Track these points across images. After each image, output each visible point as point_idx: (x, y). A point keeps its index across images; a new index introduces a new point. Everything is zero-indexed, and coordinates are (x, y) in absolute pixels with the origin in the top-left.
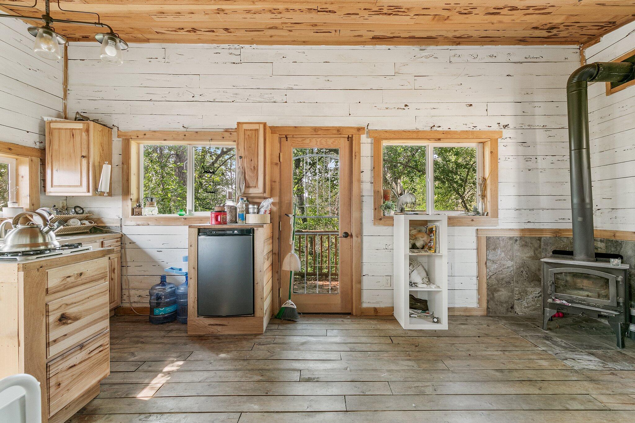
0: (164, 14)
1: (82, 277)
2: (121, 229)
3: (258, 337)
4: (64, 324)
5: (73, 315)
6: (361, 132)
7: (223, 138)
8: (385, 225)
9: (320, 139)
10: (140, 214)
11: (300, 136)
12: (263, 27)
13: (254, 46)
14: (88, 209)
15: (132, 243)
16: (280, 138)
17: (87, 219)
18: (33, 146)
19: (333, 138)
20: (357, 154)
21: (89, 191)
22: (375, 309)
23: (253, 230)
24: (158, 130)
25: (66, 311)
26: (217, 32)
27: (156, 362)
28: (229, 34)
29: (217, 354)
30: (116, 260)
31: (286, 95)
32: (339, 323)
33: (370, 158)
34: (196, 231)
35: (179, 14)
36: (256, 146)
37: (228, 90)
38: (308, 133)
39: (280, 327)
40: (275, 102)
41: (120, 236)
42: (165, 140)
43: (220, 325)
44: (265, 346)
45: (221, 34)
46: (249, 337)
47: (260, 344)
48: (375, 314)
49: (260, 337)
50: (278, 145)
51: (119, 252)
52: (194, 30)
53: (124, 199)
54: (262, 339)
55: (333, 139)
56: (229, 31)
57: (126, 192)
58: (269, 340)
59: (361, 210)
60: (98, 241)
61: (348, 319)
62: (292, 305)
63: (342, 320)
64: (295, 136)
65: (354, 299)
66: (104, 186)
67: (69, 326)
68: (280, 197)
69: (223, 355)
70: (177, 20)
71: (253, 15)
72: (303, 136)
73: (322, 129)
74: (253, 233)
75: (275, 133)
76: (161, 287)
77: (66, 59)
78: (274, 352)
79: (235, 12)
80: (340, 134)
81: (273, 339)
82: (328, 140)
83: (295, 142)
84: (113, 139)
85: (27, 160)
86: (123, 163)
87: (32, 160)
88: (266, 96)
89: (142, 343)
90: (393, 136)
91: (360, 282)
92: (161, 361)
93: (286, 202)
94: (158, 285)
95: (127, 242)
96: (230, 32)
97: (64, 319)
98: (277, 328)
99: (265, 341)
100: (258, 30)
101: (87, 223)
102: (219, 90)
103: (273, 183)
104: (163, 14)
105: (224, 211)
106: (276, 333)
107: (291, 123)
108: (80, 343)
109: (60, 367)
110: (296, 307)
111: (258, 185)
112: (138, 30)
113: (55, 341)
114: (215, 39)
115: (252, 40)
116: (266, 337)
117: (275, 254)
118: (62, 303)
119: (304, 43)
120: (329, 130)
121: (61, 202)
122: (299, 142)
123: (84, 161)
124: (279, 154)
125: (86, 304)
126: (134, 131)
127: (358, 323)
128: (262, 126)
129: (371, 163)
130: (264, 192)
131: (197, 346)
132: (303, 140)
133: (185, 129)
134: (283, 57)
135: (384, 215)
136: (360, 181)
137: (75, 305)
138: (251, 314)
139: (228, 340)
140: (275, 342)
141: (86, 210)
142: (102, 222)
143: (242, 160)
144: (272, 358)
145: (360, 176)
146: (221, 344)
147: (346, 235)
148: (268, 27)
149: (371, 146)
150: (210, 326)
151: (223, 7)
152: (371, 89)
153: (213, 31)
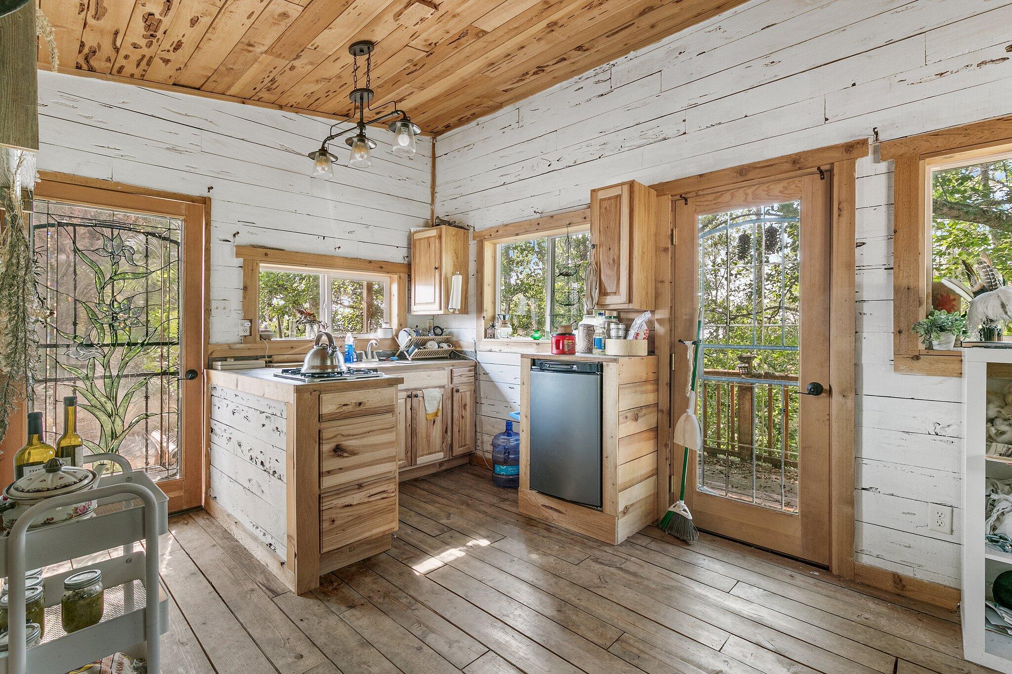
0: (495, 65)
1: (362, 407)
2: (476, 355)
3: (603, 548)
4: (339, 456)
5: (351, 448)
6: (855, 152)
7: (585, 218)
8: (930, 373)
9: (753, 188)
10: (493, 336)
11: (711, 191)
12: (628, 18)
13: (632, 54)
14: (449, 330)
15: (486, 374)
16: (674, 202)
17: (447, 341)
18: (402, 261)
19: (784, 179)
20: (844, 205)
21: (441, 309)
22: (898, 579)
23: (602, 366)
24: (510, 222)
25: (343, 443)
26: (570, 58)
27: (460, 534)
28: (587, 53)
29: (530, 552)
30: (468, 393)
31: (684, 121)
32: (780, 577)
33: (883, 209)
34: (529, 362)
35: (510, 57)
36: (617, 224)
37: (592, 142)
38: (724, 182)
39: (653, 545)
40: (665, 139)
41: (473, 364)
42: (517, 235)
43: (556, 510)
44: (602, 566)
45: (577, 59)
46: (591, 544)
47: (596, 560)
48: (897, 591)
49: (607, 549)
50: (670, 216)
51: (473, 383)
52: (540, 69)
53: (478, 318)
54: (606, 554)
55: (784, 183)
56: (584, 48)
57: (480, 309)
58: (616, 559)
59: (857, 333)
60: (446, 368)
61: (813, 577)
62: (684, 510)
63: (793, 574)
64: (701, 193)
65: (834, 536)
66: (456, 302)
67: (345, 459)
68: (672, 309)
69: (534, 556)
70: (512, 65)
71: (600, 7)
72: (716, 190)
73: (756, 168)
74: (602, 371)
75: (663, 195)
76: (506, 437)
77: (434, 157)
78: (607, 582)
79: (571, 16)
80: (800, 169)
81: (624, 560)
82: (772, 187)
83: (701, 204)
84: (470, 243)
85: (396, 277)
86: (477, 272)
87: (400, 277)
88: (650, 132)
89: (468, 505)
90: (960, 140)
91: (852, 502)
92: (465, 534)
93: (684, 317)
94: (503, 434)
95: (481, 373)
96: (588, 50)
97: (338, 451)
98: (644, 544)
99: (609, 558)
100: (625, 26)
101: (445, 346)
102: (580, 145)
103: (660, 285)
104: (493, 66)
105: (570, 334)
106: (637, 552)
107: (693, 170)
108: (361, 482)
109: (335, 502)
110: (690, 517)
111: (619, 291)
112: (484, 96)
113: (329, 472)
114: (573, 69)
115: (627, 46)
116: (615, 553)
117: (662, 411)
118: (337, 433)
119: (718, 10)
120: (772, 165)
121: (428, 321)
122: (710, 203)
123: (437, 271)
124: (672, 230)
125: (365, 439)
126: (487, 230)
127: (831, 593)
128: (626, 188)
129: (889, 220)
130: (630, 301)
131: (516, 530)
132: (719, 197)
133: (538, 215)
134: (680, 53)
135: (930, 347)
136: (851, 266)
137: (352, 437)
138: (597, 507)
139: (559, 537)
140: (622, 566)
141: (446, 331)
142: (460, 347)
143: (597, 251)
144: (595, 590)
145: (852, 255)
146: (545, 539)
147: (817, 390)
148: (636, 14)
149: (889, 179)
150: (544, 508)
151: (554, 18)
152: (890, 43)
153: (564, 59)
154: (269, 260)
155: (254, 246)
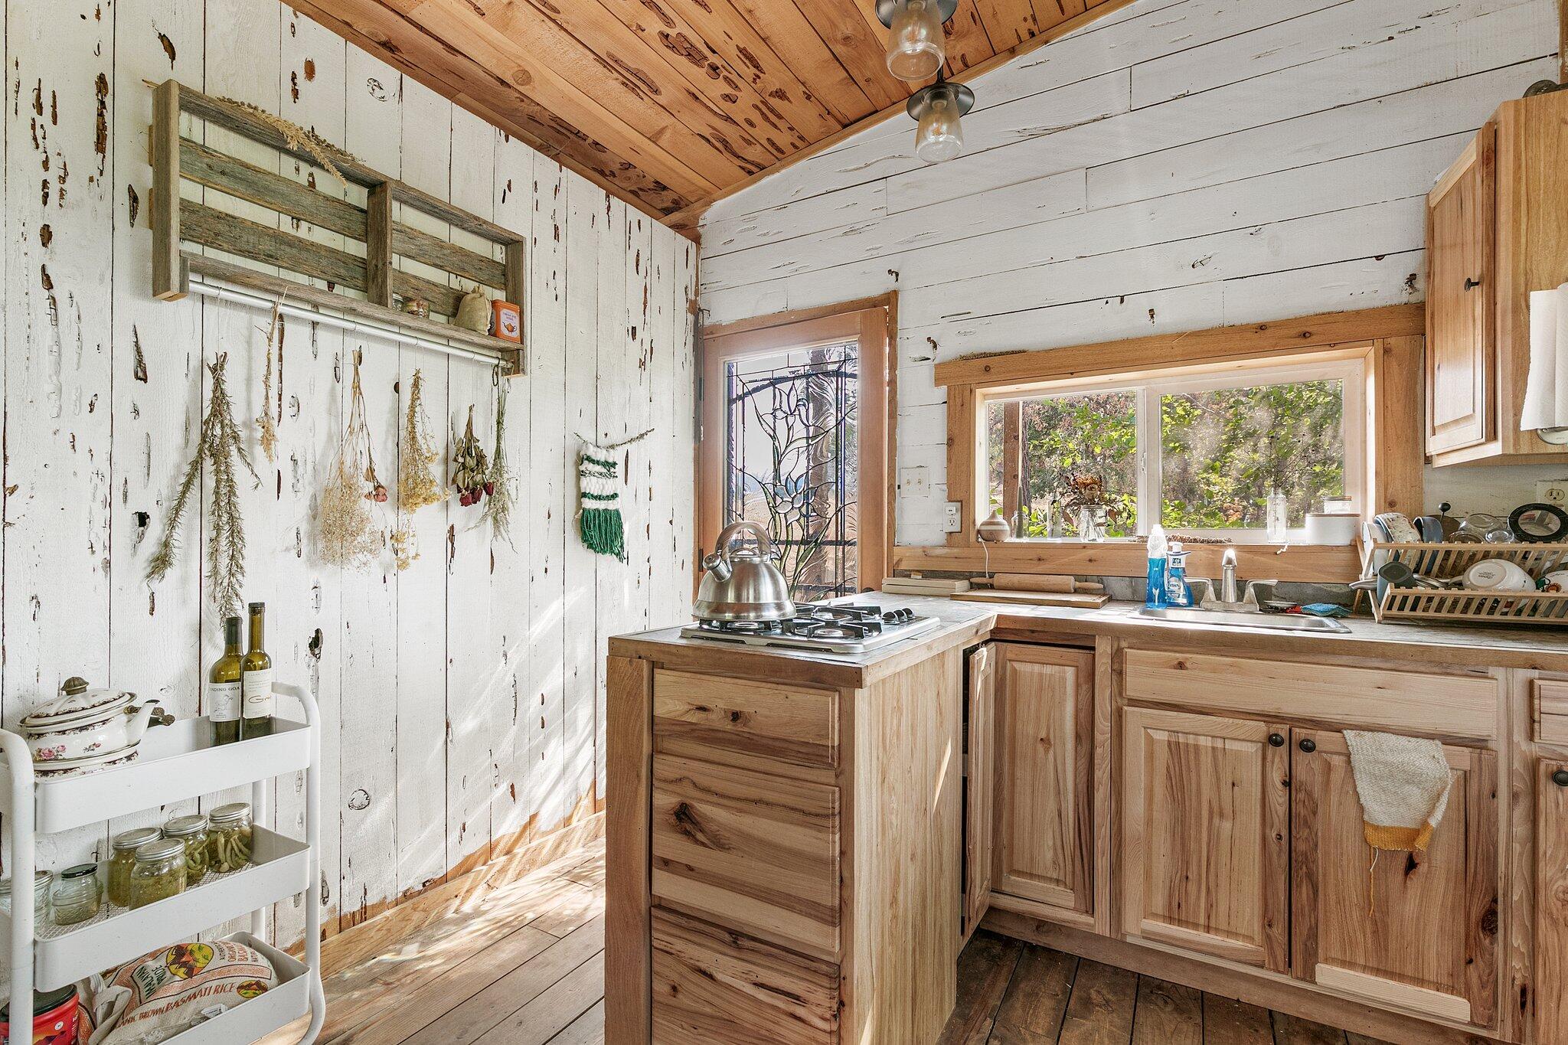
1: (740, 727)
4: (688, 834)
5: (714, 827)
21: (1493, 436)
67: (701, 849)
85: (1373, 352)
97: (686, 820)
109: (677, 945)
113: (666, 862)
118: (682, 773)
154: (994, 378)
155: (965, 358)
